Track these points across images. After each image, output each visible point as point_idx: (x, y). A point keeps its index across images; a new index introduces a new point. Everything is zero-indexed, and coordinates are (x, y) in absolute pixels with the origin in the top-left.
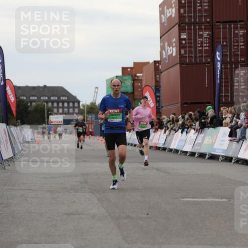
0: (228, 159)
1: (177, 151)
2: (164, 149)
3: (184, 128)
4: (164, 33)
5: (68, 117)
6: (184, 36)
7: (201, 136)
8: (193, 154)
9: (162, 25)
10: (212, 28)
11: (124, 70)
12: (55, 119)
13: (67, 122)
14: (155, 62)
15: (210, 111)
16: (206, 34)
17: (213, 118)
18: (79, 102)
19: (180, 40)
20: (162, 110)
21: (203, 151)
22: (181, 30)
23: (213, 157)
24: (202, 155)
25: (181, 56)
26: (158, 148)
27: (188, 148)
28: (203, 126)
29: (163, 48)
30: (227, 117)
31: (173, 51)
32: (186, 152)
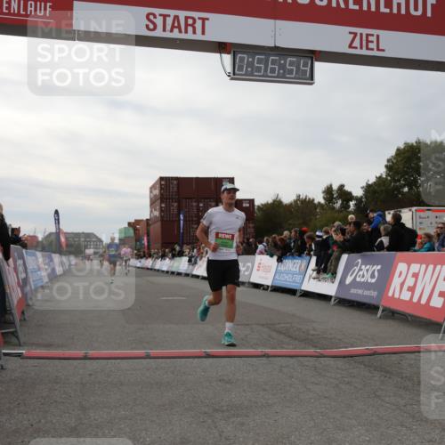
0: (187, 275)
1: (158, 270)
2: (151, 269)
3: (163, 256)
4: (152, 203)
5: (96, 250)
6: (163, 205)
7: (172, 262)
8: (167, 272)
9: (151, 199)
10: (179, 202)
11: (129, 224)
12: (89, 251)
13: (95, 253)
14: (147, 220)
15: (178, 248)
16: (176, 204)
17: (179, 252)
18: (102, 242)
19: (161, 207)
20: (151, 247)
21: (173, 270)
22: (162, 202)
23: (179, 274)
24: (173, 273)
25: (162, 217)
26: (148, 269)
27: (165, 269)
28: (174, 256)
29: (151, 212)
30: (187, 251)
31: (157, 213)
32: (163, 271)
